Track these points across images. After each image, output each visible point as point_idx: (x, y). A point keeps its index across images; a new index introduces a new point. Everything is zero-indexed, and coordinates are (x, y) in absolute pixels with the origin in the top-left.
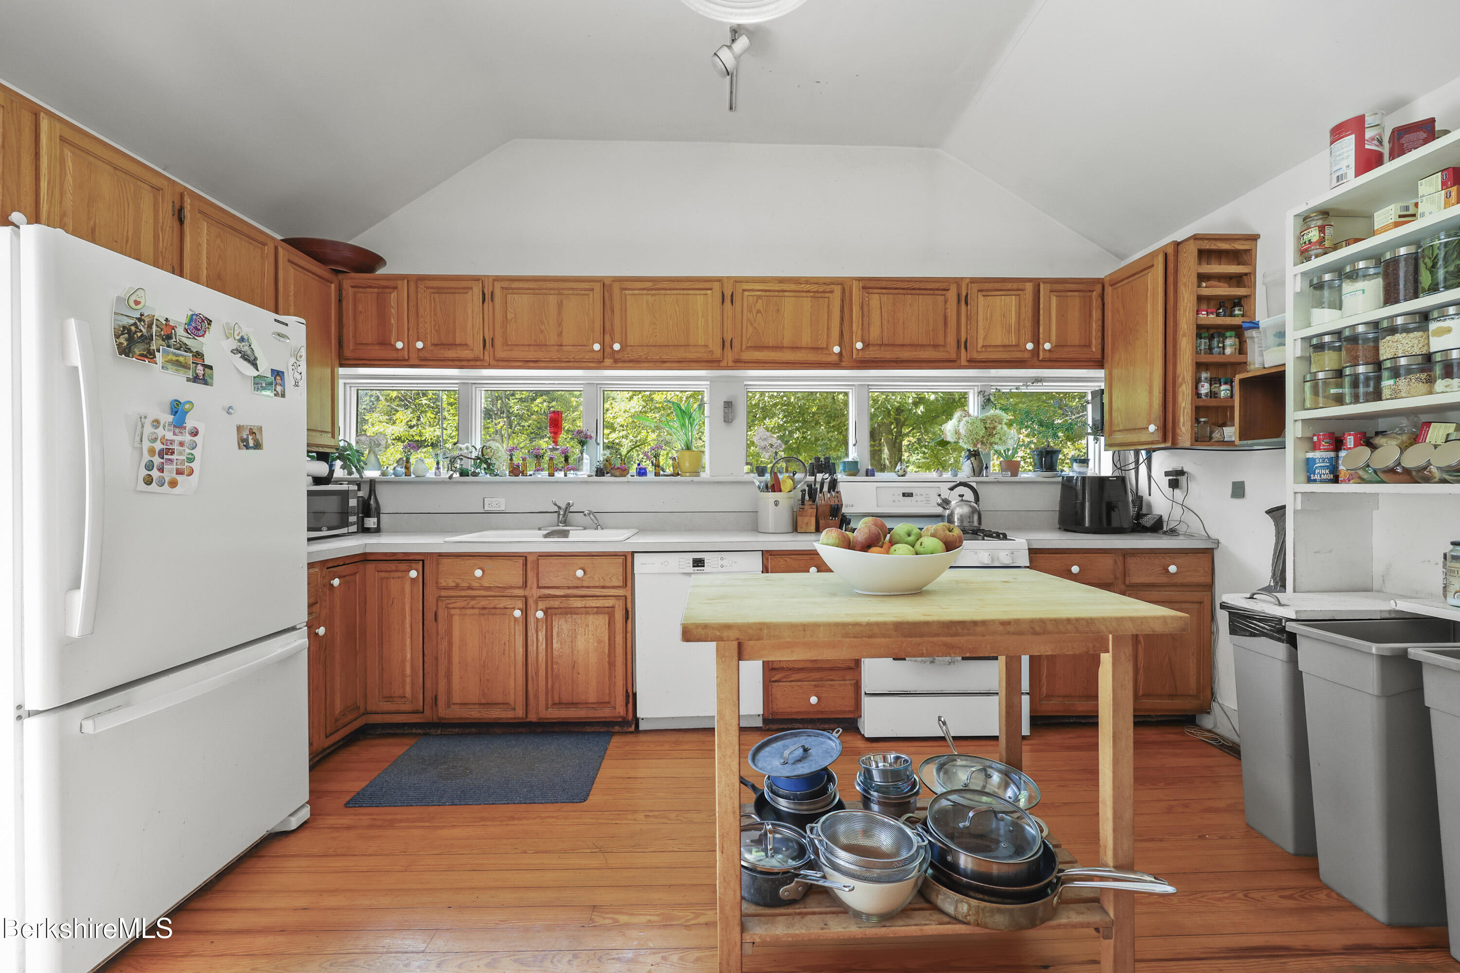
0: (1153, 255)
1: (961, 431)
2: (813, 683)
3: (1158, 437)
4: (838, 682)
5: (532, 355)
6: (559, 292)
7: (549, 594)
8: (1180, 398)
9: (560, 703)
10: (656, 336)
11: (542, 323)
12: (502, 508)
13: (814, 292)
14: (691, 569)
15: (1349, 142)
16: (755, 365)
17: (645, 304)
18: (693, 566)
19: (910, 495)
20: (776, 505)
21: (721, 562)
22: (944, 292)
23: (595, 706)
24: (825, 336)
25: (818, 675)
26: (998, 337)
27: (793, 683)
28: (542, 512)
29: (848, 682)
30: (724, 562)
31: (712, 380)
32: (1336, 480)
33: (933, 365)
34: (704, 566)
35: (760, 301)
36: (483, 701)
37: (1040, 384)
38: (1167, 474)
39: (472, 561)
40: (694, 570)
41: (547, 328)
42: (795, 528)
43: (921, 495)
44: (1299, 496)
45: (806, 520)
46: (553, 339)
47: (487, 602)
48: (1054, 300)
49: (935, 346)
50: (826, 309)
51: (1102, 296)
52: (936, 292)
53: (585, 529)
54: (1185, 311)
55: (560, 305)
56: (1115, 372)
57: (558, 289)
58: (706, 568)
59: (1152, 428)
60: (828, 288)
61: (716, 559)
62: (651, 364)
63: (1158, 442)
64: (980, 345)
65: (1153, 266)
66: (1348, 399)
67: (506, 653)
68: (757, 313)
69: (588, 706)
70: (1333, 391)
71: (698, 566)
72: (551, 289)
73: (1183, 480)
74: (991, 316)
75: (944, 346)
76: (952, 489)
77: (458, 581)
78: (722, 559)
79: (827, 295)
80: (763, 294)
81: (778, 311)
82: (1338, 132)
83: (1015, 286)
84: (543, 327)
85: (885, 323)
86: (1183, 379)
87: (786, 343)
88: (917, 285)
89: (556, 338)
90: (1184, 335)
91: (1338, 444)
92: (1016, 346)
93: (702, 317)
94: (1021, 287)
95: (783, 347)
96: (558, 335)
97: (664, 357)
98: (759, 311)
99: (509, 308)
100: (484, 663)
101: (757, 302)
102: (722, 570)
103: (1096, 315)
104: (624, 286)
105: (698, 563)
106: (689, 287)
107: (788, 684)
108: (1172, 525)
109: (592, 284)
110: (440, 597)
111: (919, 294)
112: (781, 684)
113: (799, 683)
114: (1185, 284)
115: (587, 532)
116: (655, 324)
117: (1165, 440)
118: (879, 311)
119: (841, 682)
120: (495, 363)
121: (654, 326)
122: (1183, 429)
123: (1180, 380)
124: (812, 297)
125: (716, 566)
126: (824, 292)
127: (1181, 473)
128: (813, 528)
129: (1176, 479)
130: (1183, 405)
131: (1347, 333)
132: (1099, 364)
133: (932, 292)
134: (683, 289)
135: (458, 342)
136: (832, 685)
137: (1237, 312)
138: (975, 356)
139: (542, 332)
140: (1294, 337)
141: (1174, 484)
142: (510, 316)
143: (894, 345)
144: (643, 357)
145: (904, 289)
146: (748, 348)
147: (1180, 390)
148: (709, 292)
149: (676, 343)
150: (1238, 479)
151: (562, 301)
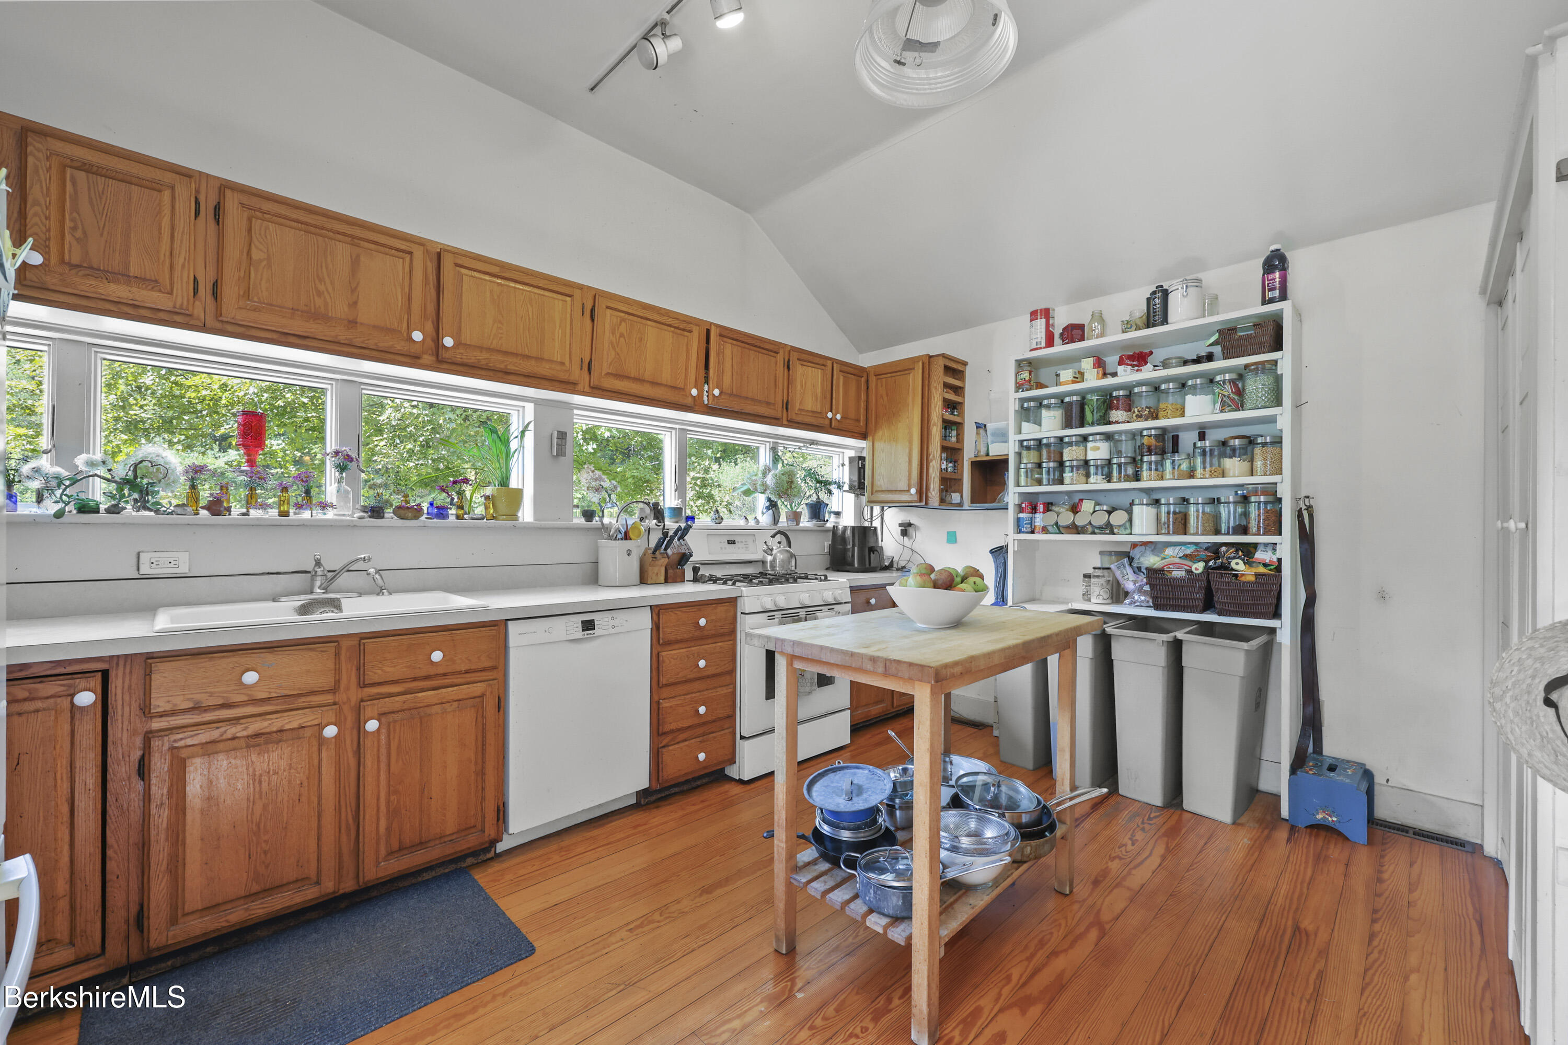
0: (914, 360)
1: (768, 483)
2: (698, 739)
3: (916, 498)
4: (720, 733)
5: (298, 326)
6: (354, 240)
7: (379, 694)
8: (931, 470)
9: (400, 849)
10: (501, 338)
11: (321, 280)
12: (183, 569)
13: (675, 327)
14: (580, 634)
15: (1041, 323)
16: (613, 394)
17: (488, 294)
18: (583, 630)
19: (733, 542)
20: (629, 555)
21: (612, 623)
22: (775, 355)
23: (454, 837)
24: (683, 377)
25: (700, 731)
26: (810, 404)
27: (681, 745)
28: (268, 574)
29: (726, 731)
30: (616, 622)
31: (538, 402)
32: (1033, 532)
33: (764, 420)
34: (594, 629)
35: (623, 324)
36: (255, 888)
37: (815, 447)
38: (900, 525)
39: (233, 659)
40: (584, 635)
41: (330, 290)
42: (643, 580)
43: (742, 542)
44: (1016, 542)
45: (656, 570)
46: (340, 308)
47: (266, 724)
48: (842, 378)
49: (768, 404)
50: (685, 349)
51: (867, 381)
52: (770, 353)
53: (360, 595)
54: (935, 407)
55: (355, 263)
56: (877, 445)
57: (352, 237)
58: (597, 632)
59: (913, 491)
60: (688, 327)
61: (606, 619)
62: (491, 374)
63: (916, 502)
64: (797, 408)
65: (914, 369)
66: (1045, 482)
67: (304, 799)
68: (620, 337)
69: (446, 839)
70: (1036, 476)
71: (588, 629)
72: (339, 233)
73: (911, 530)
74: (805, 383)
75: (774, 404)
76: (773, 536)
77: (197, 697)
78: (613, 618)
79: (686, 333)
80: (626, 316)
81: (641, 339)
82: (1034, 315)
83: (821, 361)
84: (321, 287)
85: (735, 374)
86: (934, 456)
87: (647, 377)
88: (758, 343)
89: (346, 309)
90: (935, 425)
91: (1034, 510)
92: (820, 413)
93: (560, 326)
94: (824, 363)
95: (644, 381)
96: (350, 306)
97: (511, 367)
98: (622, 335)
99: (254, 239)
100: (258, 825)
101: (620, 325)
102: (614, 631)
103: (863, 397)
104: (460, 262)
105: (588, 626)
106: (546, 286)
107: (677, 746)
108: (902, 564)
109: (412, 245)
110: (151, 732)
111: (759, 352)
112: (671, 748)
113: (686, 743)
114: (935, 388)
115: (364, 599)
116: (500, 322)
117: (921, 501)
118: (730, 361)
119: (722, 732)
120: (219, 325)
121: (500, 325)
122: (933, 493)
123: (931, 457)
124: (673, 332)
125: (607, 627)
126: (684, 330)
127: (910, 525)
128: (662, 578)
129: (906, 529)
130: (933, 475)
131: (1045, 441)
132: (864, 437)
133: (766, 352)
134: (538, 287)
135: (134, 270)
136: (715, 737)
137: (956, 413)
138: (794, 417)
139: (319, 294)
140: (1013, 438)
141: (904, 533)
142: (256, 254)
143: (740, 397)
144: (483, 362)
145: (748, 344)
146: (608, 374)
147: (931, 464)
148: (568, 299)
149: (527, 353)
150: (952, 530)
151: (358, 256)
